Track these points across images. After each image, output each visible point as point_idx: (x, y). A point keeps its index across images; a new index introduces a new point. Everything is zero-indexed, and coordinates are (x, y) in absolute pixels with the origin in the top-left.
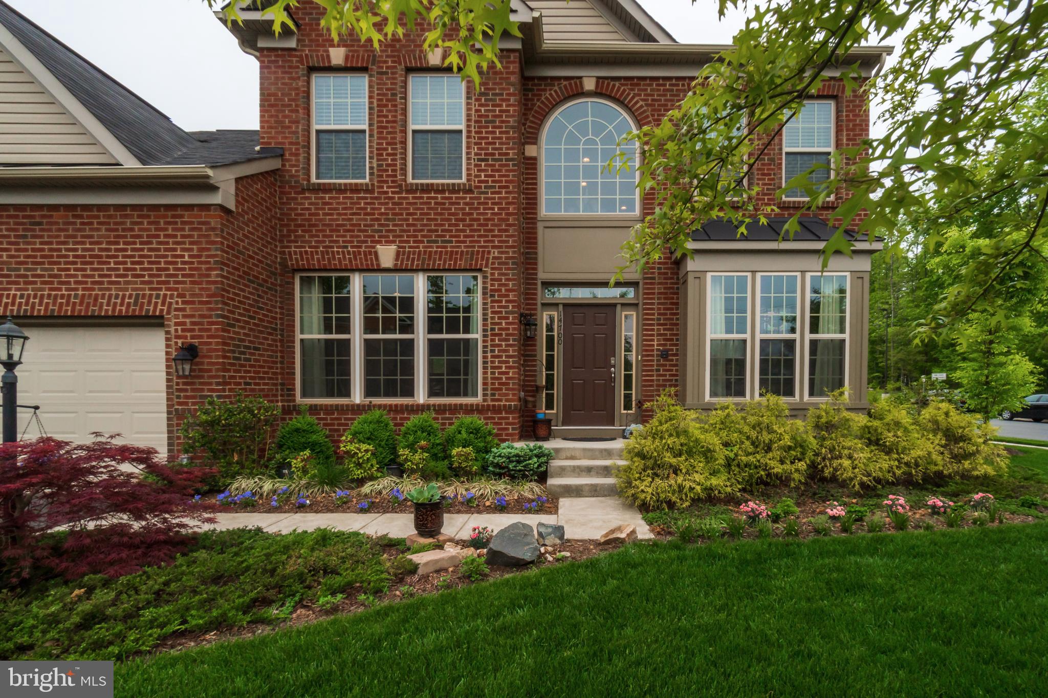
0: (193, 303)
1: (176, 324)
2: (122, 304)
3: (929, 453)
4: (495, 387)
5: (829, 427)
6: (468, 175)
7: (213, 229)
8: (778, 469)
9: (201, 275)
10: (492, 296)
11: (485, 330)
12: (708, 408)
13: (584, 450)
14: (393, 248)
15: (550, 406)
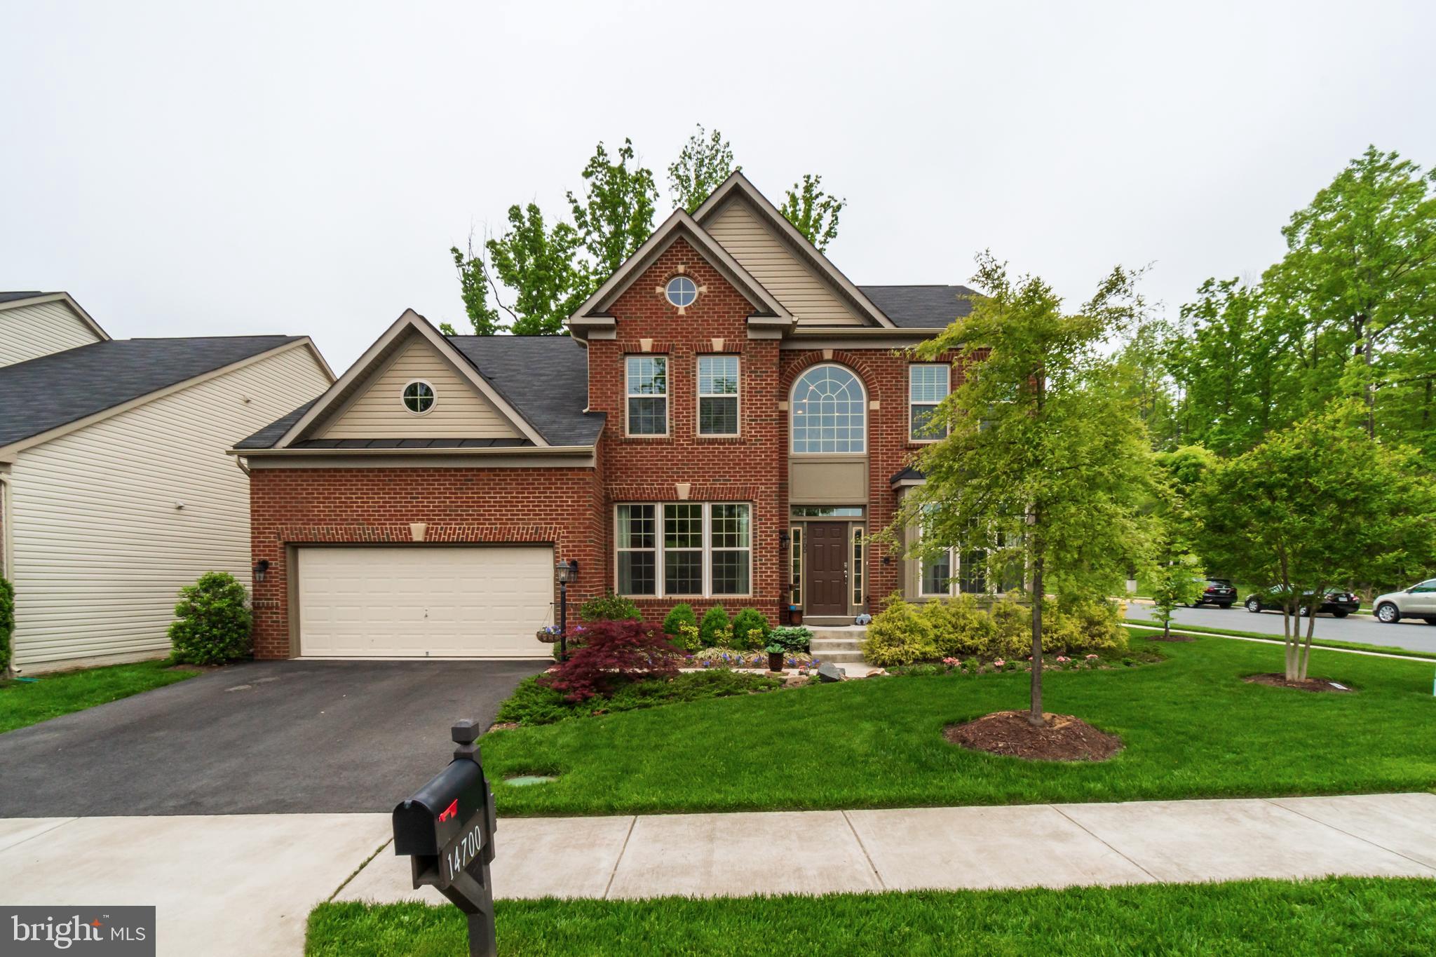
0: (574, 532)
1: (563, 547)
2: (527, 534)
3: (1072, 633)
4: (761, 587)
5: (1007, 615)
6: (742, 431)
7: (588, 483)
8: (969, 642)
9: (579, 514)
10: (760, 520)
11: (755, 545)
12: (922, 602)
13: (833, 632)
14: (688, 485)
15: (796, 600)
